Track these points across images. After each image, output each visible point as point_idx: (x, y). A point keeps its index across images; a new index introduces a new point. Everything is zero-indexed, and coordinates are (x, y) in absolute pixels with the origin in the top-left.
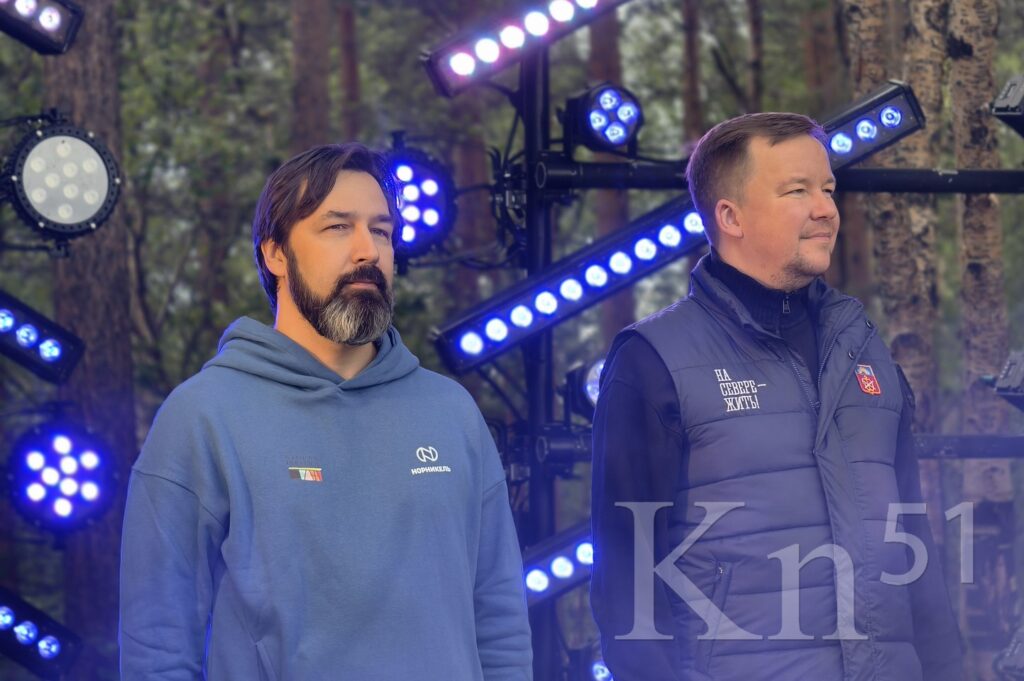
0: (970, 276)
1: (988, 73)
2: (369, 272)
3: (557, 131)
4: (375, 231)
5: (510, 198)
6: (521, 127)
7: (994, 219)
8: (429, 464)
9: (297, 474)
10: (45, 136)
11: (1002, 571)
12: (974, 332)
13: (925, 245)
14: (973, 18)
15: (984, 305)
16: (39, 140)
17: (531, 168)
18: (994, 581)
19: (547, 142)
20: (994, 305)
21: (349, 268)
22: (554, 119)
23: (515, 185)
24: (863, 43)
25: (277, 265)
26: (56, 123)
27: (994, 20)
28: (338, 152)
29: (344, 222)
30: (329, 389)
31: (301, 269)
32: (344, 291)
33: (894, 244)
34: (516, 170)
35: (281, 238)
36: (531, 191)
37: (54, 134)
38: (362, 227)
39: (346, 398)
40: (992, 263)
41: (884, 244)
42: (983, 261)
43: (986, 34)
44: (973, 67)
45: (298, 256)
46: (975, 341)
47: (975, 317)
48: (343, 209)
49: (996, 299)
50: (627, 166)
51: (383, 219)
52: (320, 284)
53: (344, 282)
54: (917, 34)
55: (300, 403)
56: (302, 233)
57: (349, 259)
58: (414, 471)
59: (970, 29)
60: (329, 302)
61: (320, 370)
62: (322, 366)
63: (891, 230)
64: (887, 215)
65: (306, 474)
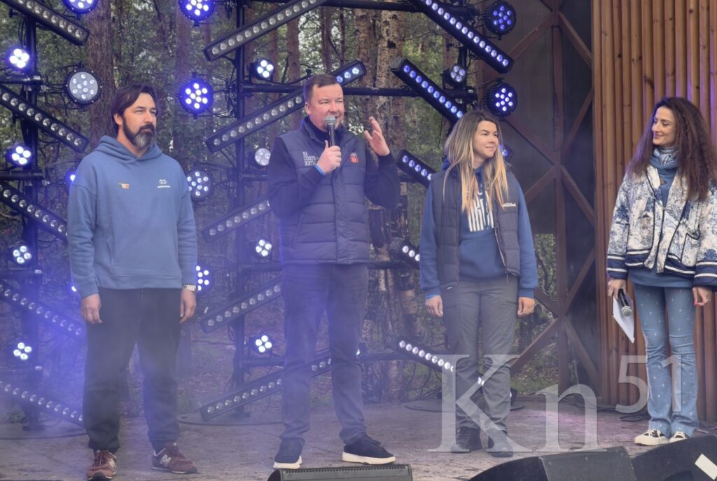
0: (394, 120)
1: (401, 53)
2: (149, 125)
3: (247, 73)
4: (151, 112)
5: (231, 95)
6: (236, 70)
7: (402, 102)
8: (164, 185)
9: (121, 186)
10: (77, 72)
11: (403, 218)
12: (395, 138)
13: (384, 109)
14: (396, 35)
15: (399, 130)
16: (75, 73)
17: (238, 84)
18: (400, 221)
19: (244, 76)
20: (402, 130)
21: (144, 124)
22: (246, 70)
23: (233, 91)
24: (361, 42)
25: (119, 121)
26: (81, 67)
27: (403, 36)
28: (139, 87)
29: (142, 110)
30: (133, 160)
31: (128, 124)
32: (142, 131)
33: (370, 109)
34: (234, 85)
35: (121, 114)
36: (238, 92)
37: (80, 71)
38: (148, 111)
39: (138, 163)
40: (401, 116)
41: (366, 109)
42: (398, 116)
43: (400, 40)
44: (396, 51)
45: (127, 120)
46: (395, 142)
47: (395, 134)
48: (142, 106)
49: (402, 128)
50: (270, 85)
51: (154, 109)
52: (134, 129)
53: (142, 128)
54: (383, 38)
55: (123, 164)
56: (129, 112)
57: (144, 121)
58: (159, 187)
59: (395, 38)
60: (137, 135)
61: (130, 154)
62: (131, 153)
63: (368, 105)
64: (367, 100)
65: (124, 186)
